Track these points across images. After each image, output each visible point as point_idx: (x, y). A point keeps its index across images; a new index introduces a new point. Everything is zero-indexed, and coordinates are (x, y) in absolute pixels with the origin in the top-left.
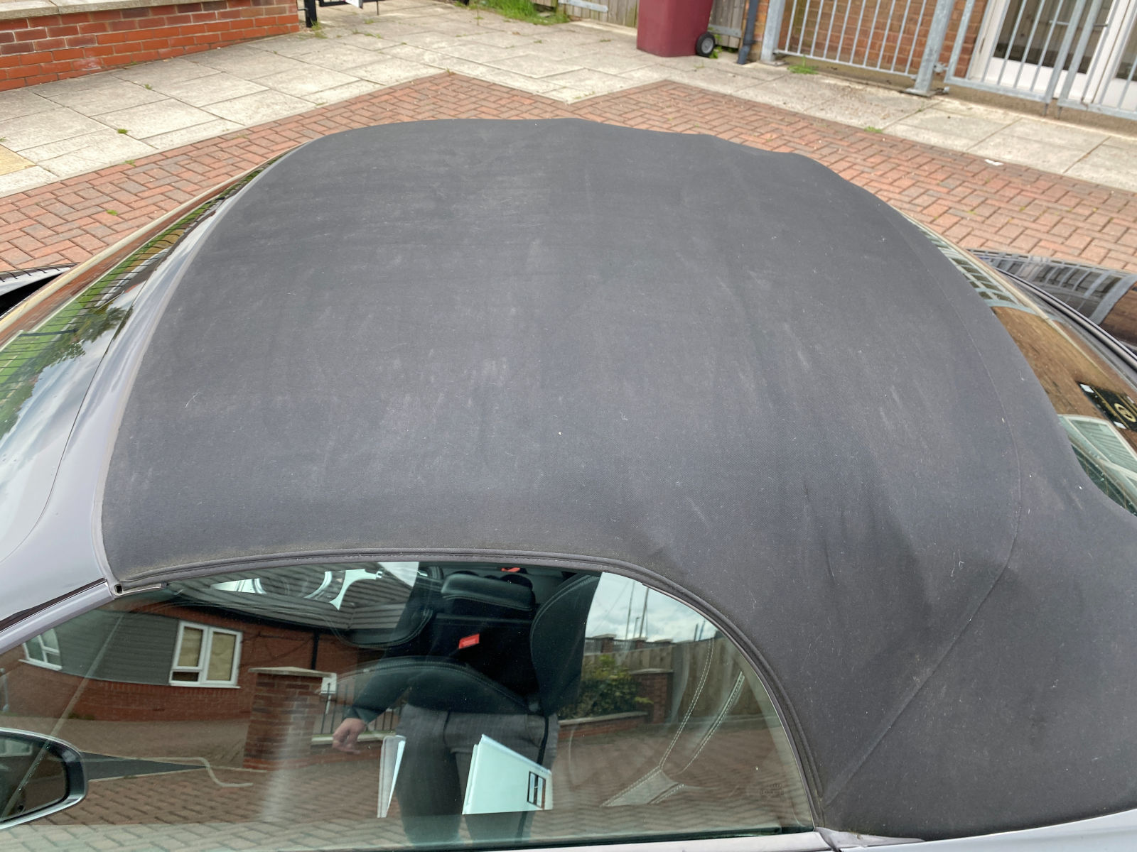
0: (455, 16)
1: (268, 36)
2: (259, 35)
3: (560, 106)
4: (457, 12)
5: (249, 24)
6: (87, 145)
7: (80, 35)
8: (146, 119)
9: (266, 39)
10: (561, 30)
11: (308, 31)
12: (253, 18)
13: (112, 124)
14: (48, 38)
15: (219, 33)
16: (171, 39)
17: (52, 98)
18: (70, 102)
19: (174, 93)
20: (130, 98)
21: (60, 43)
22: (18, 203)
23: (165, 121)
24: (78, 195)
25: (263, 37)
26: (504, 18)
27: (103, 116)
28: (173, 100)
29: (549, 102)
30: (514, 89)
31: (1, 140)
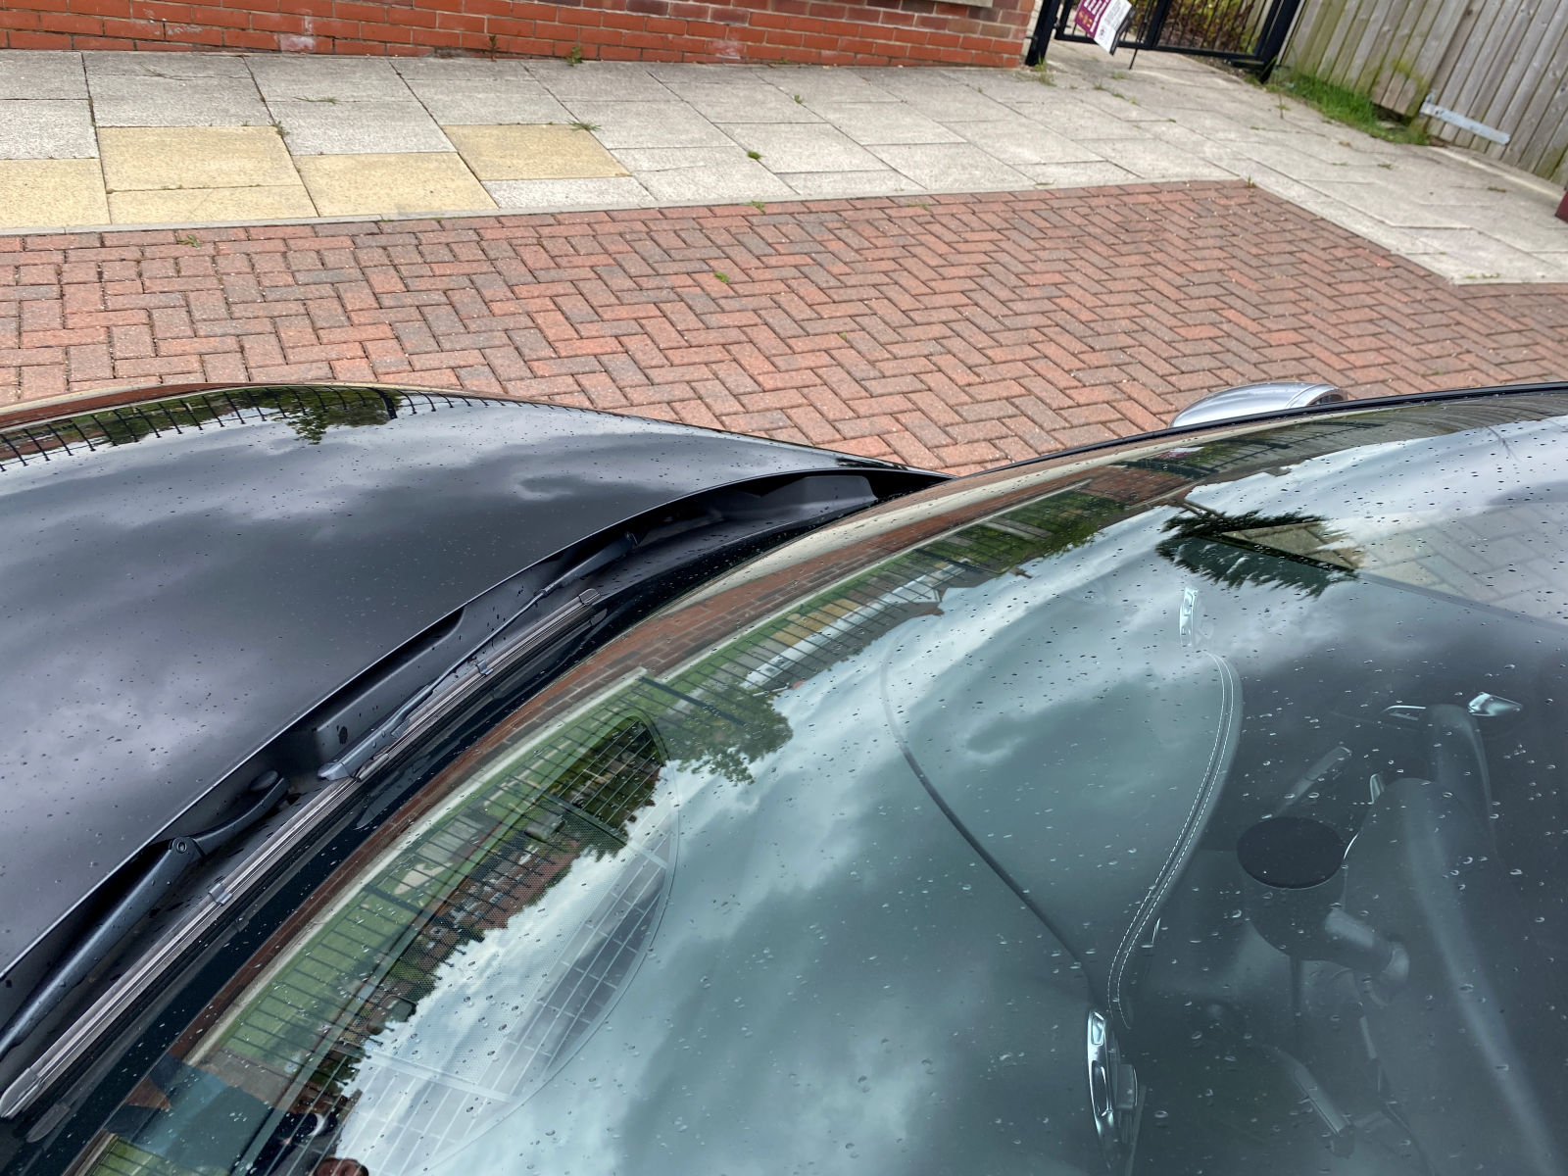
0: (1245, 97)
1: (971, 65)
2: (959, 60)
3: (1440, 285)
4: (1247, 91)
5: (952, 41)
6: (702, 164)
8: (789, 145)
9: (967, 68)
10: (1415, 156)
11: (1028, 71)
12: (962, 35)
13: (742, 141)
15: (909, 45)
16: (843, 40)
17: (669, 85)
18: (689, 96)
19: (832, 116)
20: (771, 109)
21: (702, 12)
22: (596, 226)
23: (814, 154)
24: (679, 236)
25: (964, 65)
26: (1321, 116)
27: (732, 127)
28: (828, 126)
29: (1422, 273)
30: (1358, 236)
31: (593, 129)
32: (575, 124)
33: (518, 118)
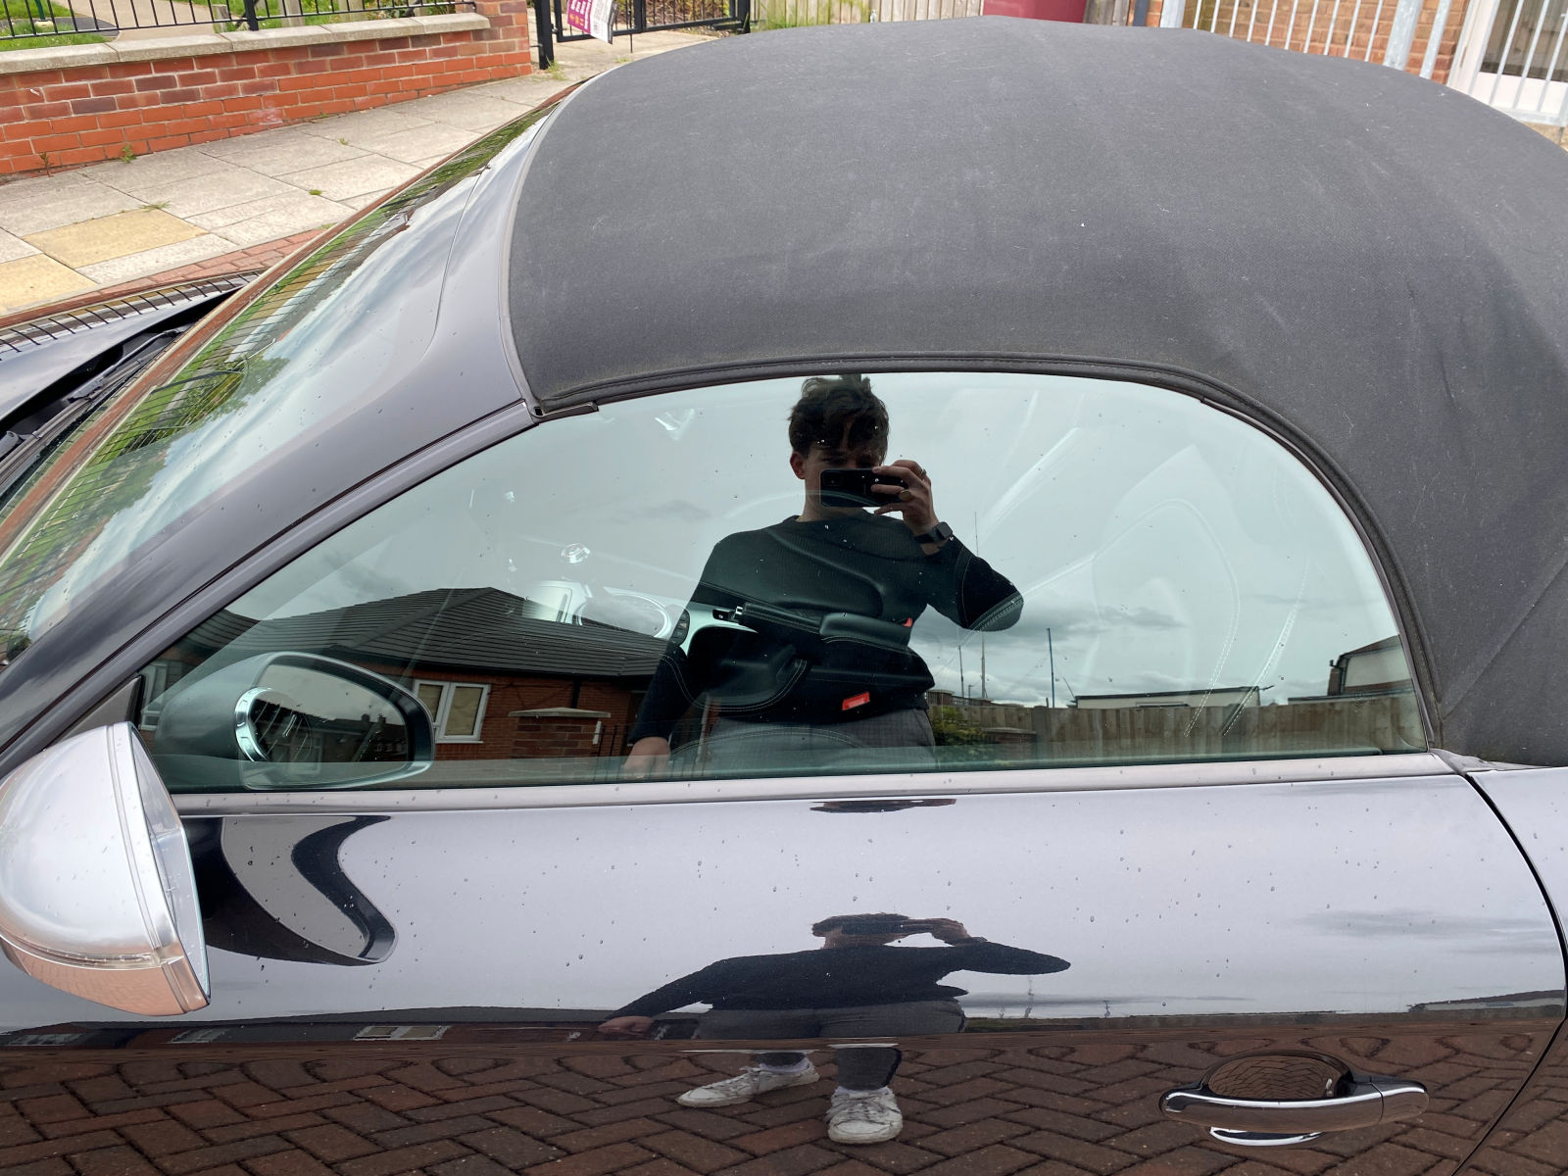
1: (492, 80)
2: (480, 79)
5: (468, 64)
6: (271, 209)
7: (258, 79)
8: (344, 177)
9: (488, 84)
11: (542, 74)
12: (474, 57)
13: (302, 185)
14: (218, 84)
15: (431, 76)
16: (370, 85)
17: (224, 158)
18: (246, 161)
19: (377, 148)
20: (322, 155)
21: (232, 90)
23: (368, 179)
25: (485, 82)
27: (290, 176)
28: (376, 156)
31: (164, 206)
32: (145, 207)
33: (92, 215)
